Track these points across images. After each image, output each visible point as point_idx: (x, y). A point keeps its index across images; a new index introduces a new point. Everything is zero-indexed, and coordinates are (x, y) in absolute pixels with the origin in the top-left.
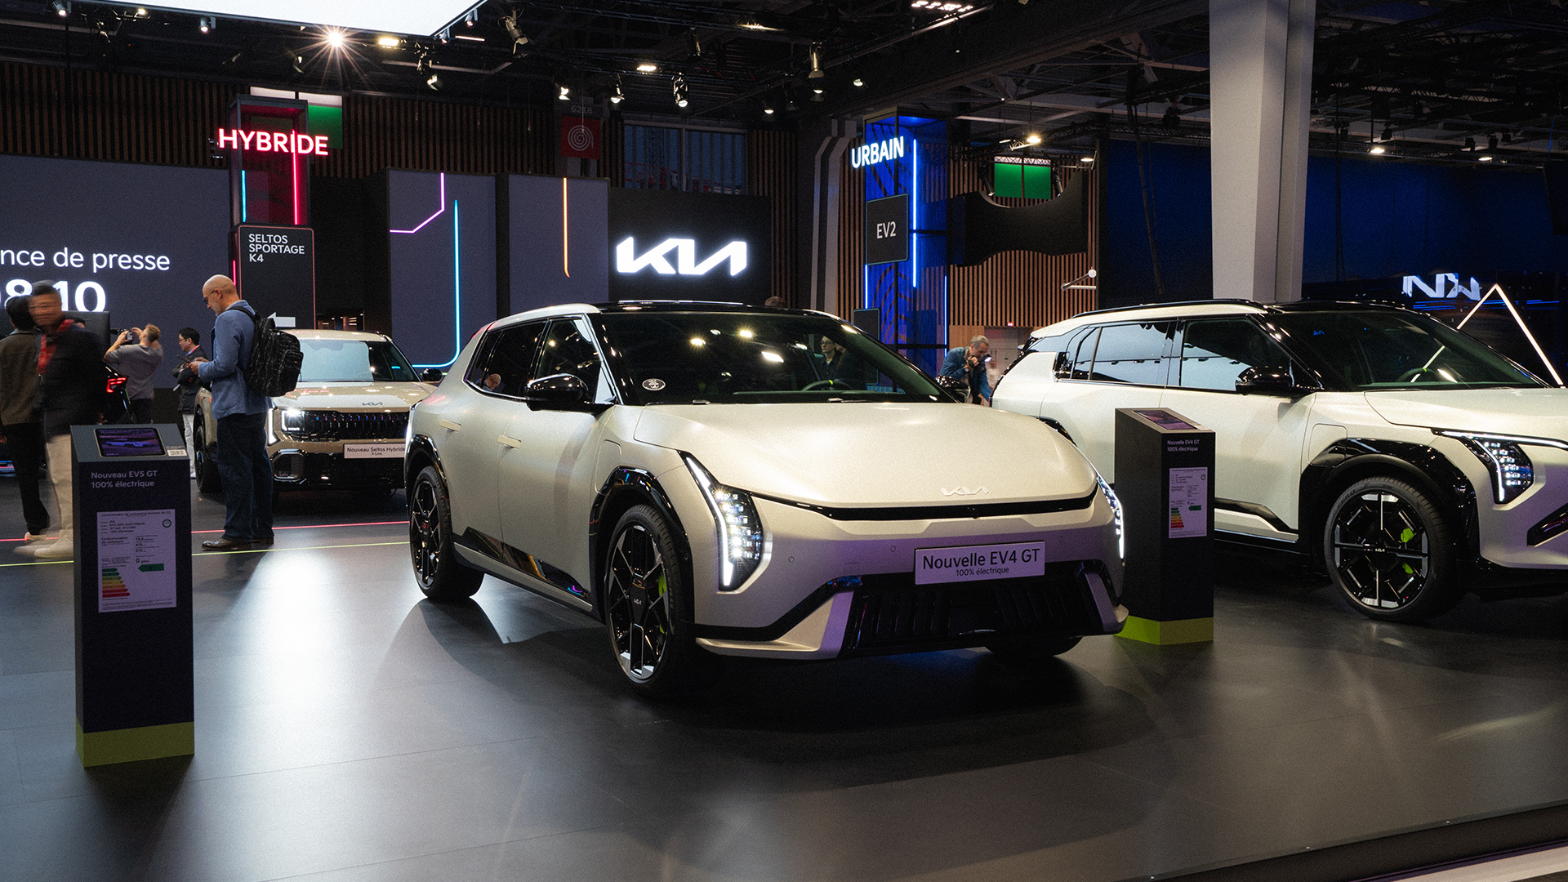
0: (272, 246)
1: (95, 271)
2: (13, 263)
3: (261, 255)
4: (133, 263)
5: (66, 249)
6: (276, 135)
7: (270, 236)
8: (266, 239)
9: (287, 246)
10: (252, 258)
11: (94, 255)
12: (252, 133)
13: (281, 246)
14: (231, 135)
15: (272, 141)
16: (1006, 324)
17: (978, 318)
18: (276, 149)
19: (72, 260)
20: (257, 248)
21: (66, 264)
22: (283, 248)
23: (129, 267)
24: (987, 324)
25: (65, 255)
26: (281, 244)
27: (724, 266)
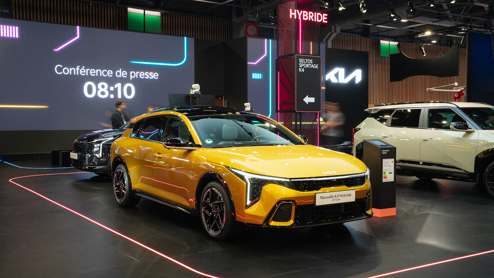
0: (307, 64)
1: (131, 79)
2: (101, 75)
3: (303, 69)
4: (145, 76)
5: (120, 69)
6: (310, 13)
7: (306, 60)
8: (305, 61)
9: (312, 65)
10: (300, 70)
11: (131, 72)
12: (302, 12)
13: (310, 65)
14: (294, 12)
15: (308, 15)
16: (381, 104)
17: (372, 102)
18: (310, 20)
19: (123, 74)
20: (302, 65)
21: (120, 76)
22: (311, 65)
23: (144, 77)
24: (375, 104)
25: (120, 72)
26: (310, 63)
27: (353, 80)
